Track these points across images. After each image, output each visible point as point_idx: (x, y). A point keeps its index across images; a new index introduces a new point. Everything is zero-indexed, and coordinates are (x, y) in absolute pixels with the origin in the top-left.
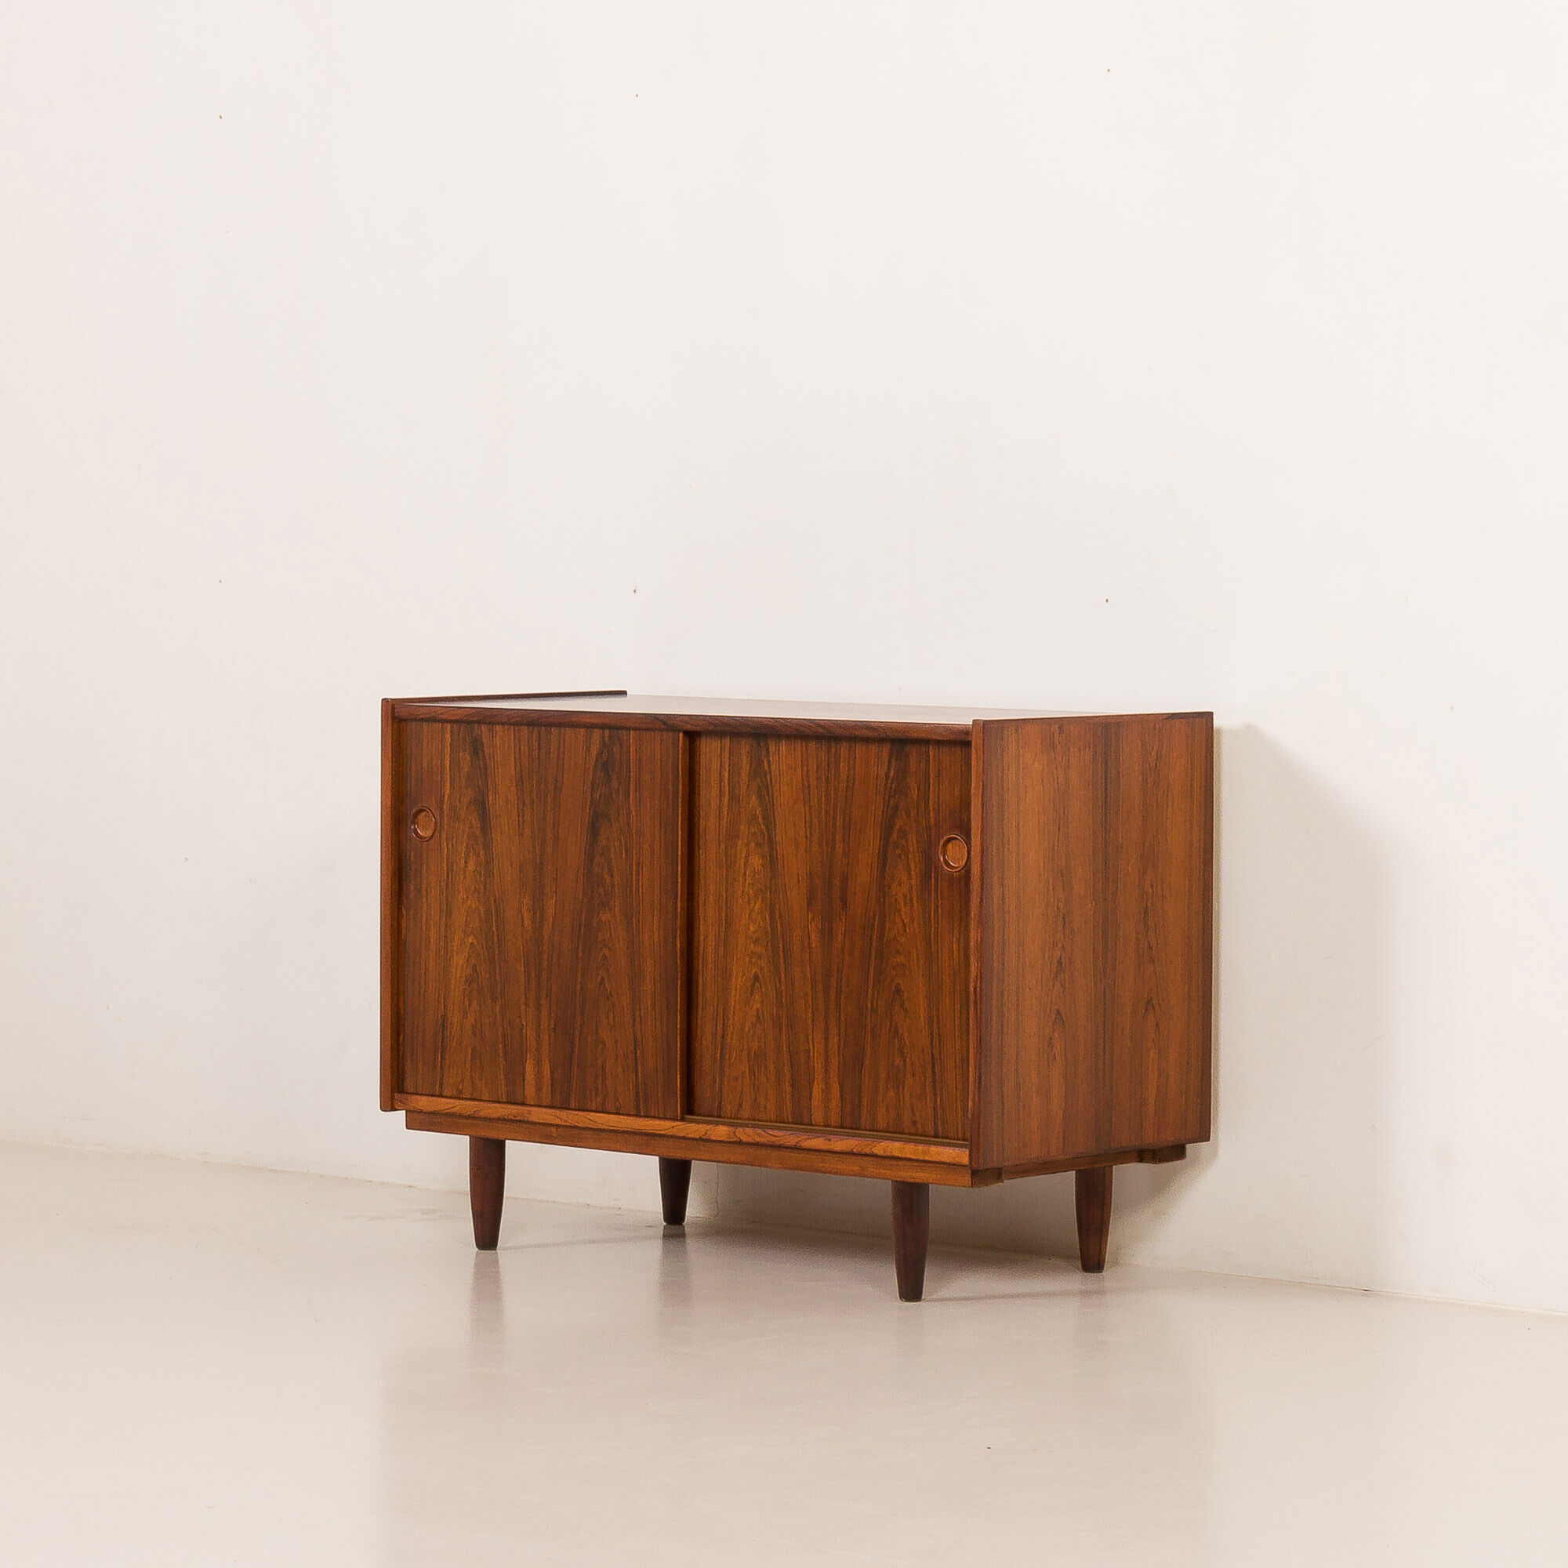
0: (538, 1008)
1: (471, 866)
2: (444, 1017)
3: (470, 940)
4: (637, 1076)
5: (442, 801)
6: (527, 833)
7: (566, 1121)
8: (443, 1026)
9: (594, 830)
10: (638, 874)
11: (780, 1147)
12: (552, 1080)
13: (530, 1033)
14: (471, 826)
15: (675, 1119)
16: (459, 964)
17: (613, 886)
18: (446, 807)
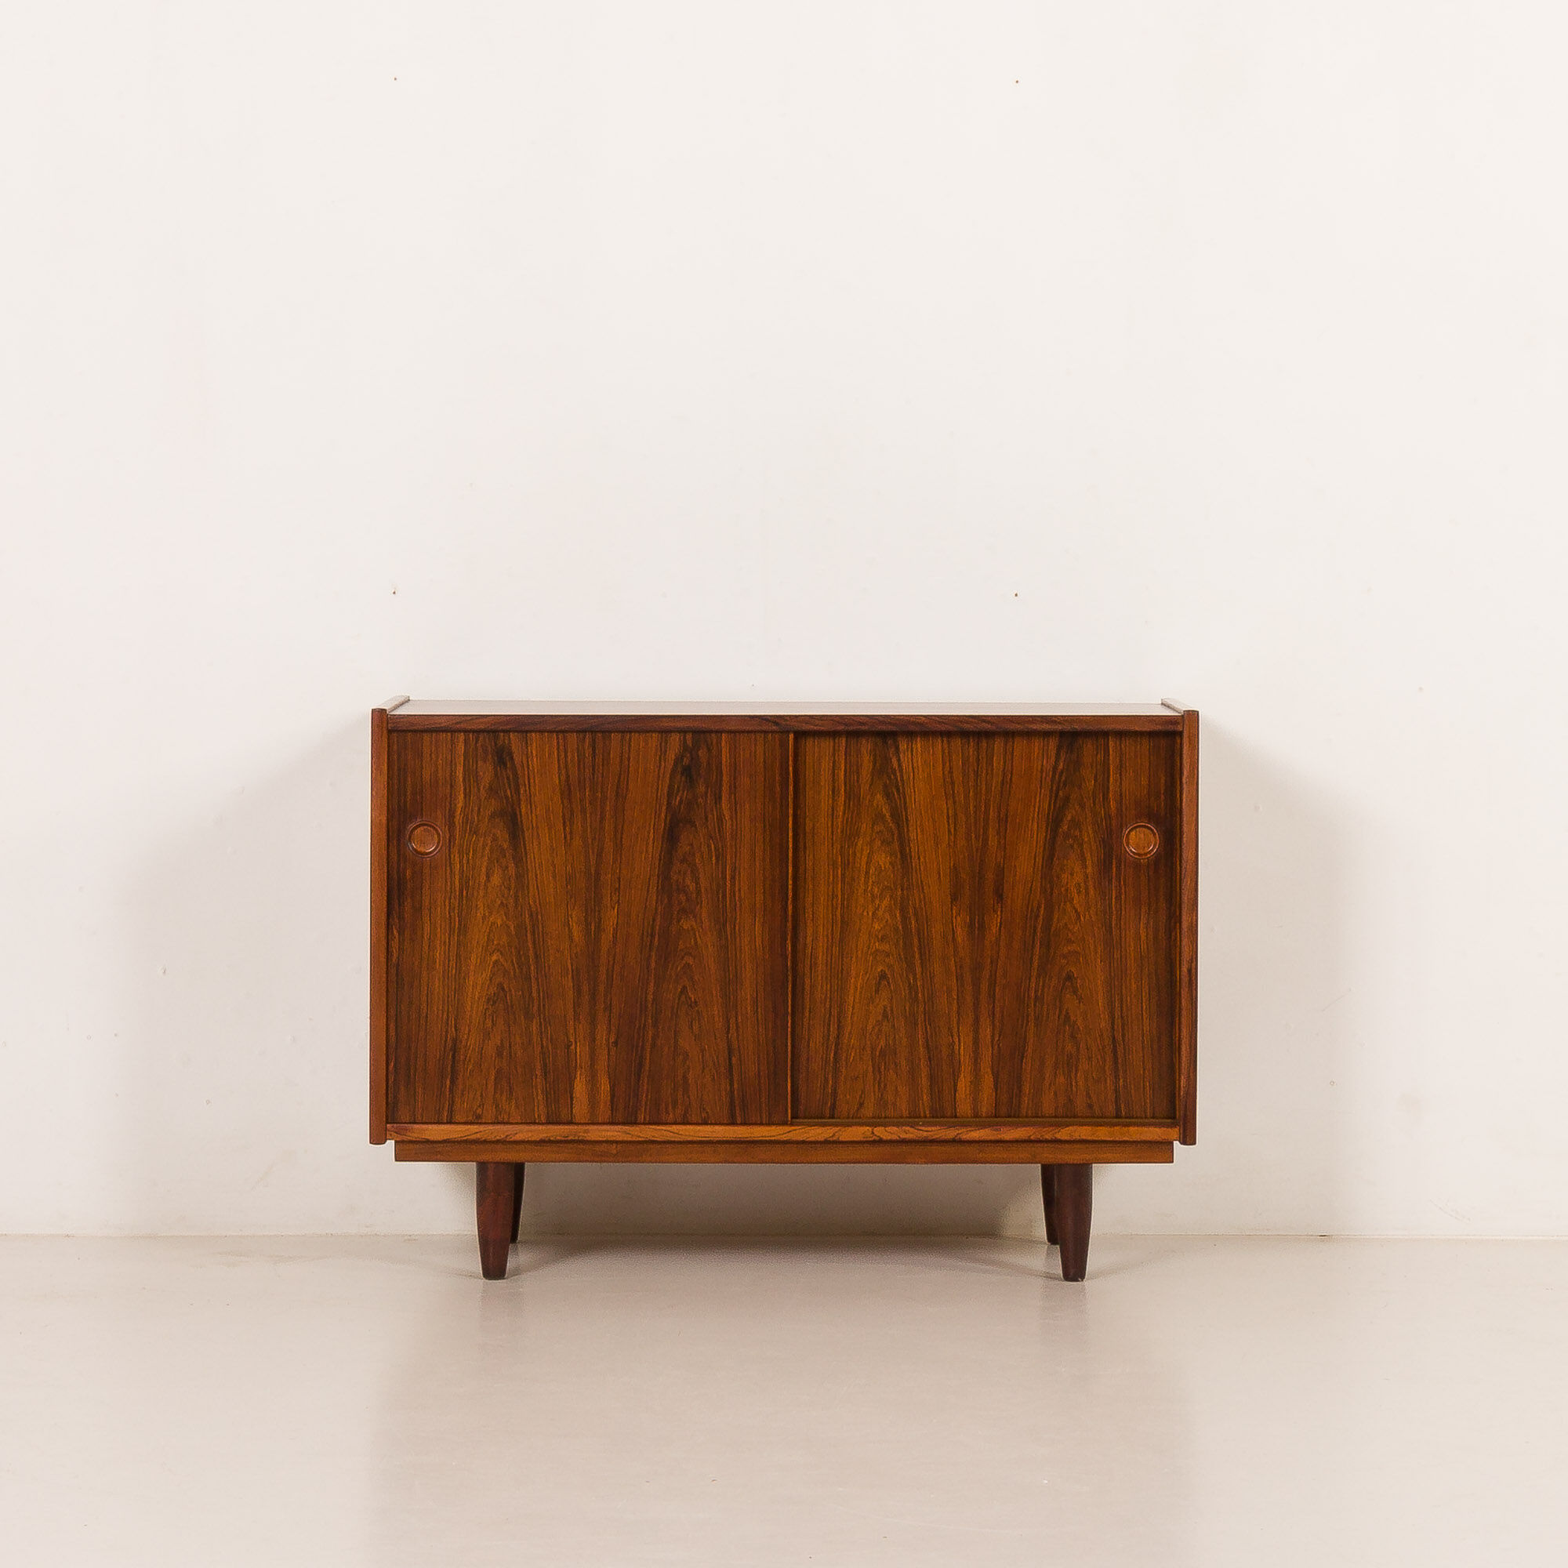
0: (593, 1023)
1: (496, 880)
2: (455, 1041)
3: (494, 958)
4: (731, 1085)
5: (452, 816)
6: (577, 842)
7: (639, 1137)
8: (454, 1050)
9: (671, 837)
10: (733, 878)
11: (933, 1142)
12: (613, 1096)
13: (581, 1050)
14: (495, 839)
15: (785, 1123)
16: (478, 983)
17: (699, 892)
18: (458, 818)
